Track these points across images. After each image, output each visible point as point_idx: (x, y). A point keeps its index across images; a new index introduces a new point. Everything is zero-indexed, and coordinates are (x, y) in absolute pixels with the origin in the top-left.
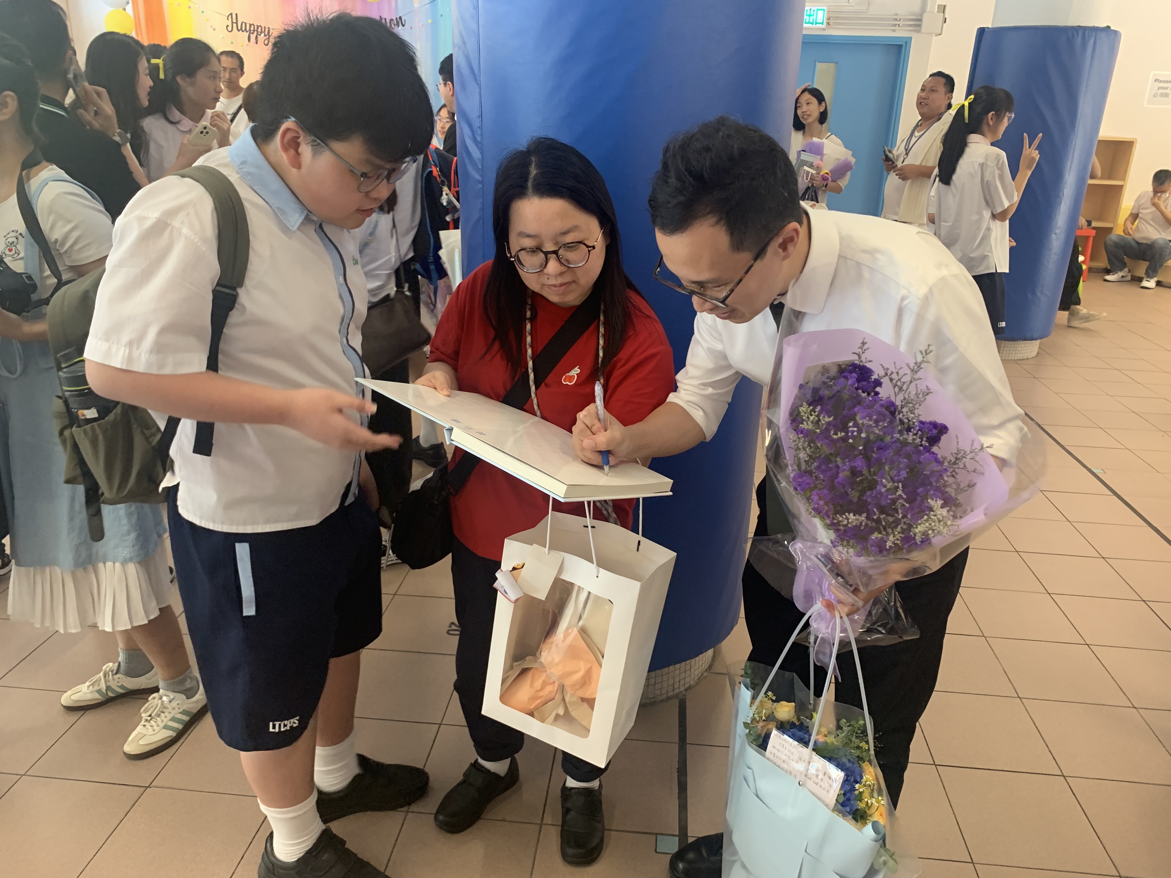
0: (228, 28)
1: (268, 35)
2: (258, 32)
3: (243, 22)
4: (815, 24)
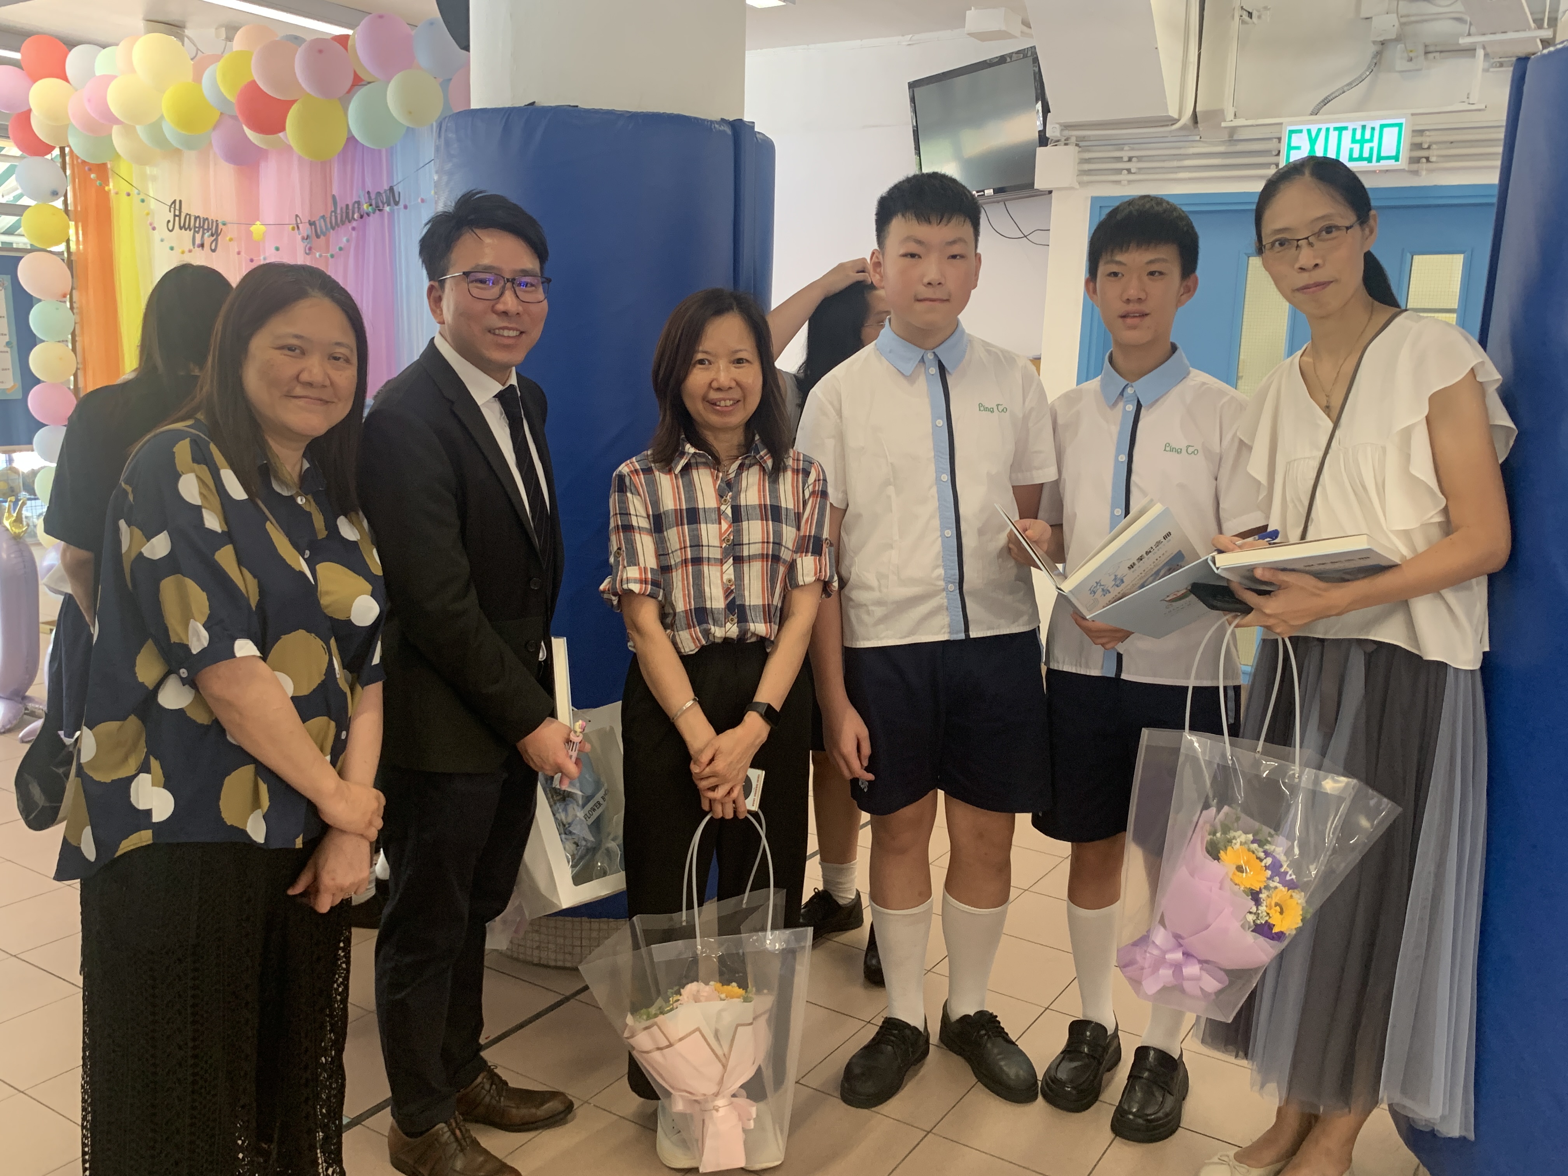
0: (170, 224)
1: (216, 234)
2: (204, 229)
3: (187, 214)
4: (1378, 161)
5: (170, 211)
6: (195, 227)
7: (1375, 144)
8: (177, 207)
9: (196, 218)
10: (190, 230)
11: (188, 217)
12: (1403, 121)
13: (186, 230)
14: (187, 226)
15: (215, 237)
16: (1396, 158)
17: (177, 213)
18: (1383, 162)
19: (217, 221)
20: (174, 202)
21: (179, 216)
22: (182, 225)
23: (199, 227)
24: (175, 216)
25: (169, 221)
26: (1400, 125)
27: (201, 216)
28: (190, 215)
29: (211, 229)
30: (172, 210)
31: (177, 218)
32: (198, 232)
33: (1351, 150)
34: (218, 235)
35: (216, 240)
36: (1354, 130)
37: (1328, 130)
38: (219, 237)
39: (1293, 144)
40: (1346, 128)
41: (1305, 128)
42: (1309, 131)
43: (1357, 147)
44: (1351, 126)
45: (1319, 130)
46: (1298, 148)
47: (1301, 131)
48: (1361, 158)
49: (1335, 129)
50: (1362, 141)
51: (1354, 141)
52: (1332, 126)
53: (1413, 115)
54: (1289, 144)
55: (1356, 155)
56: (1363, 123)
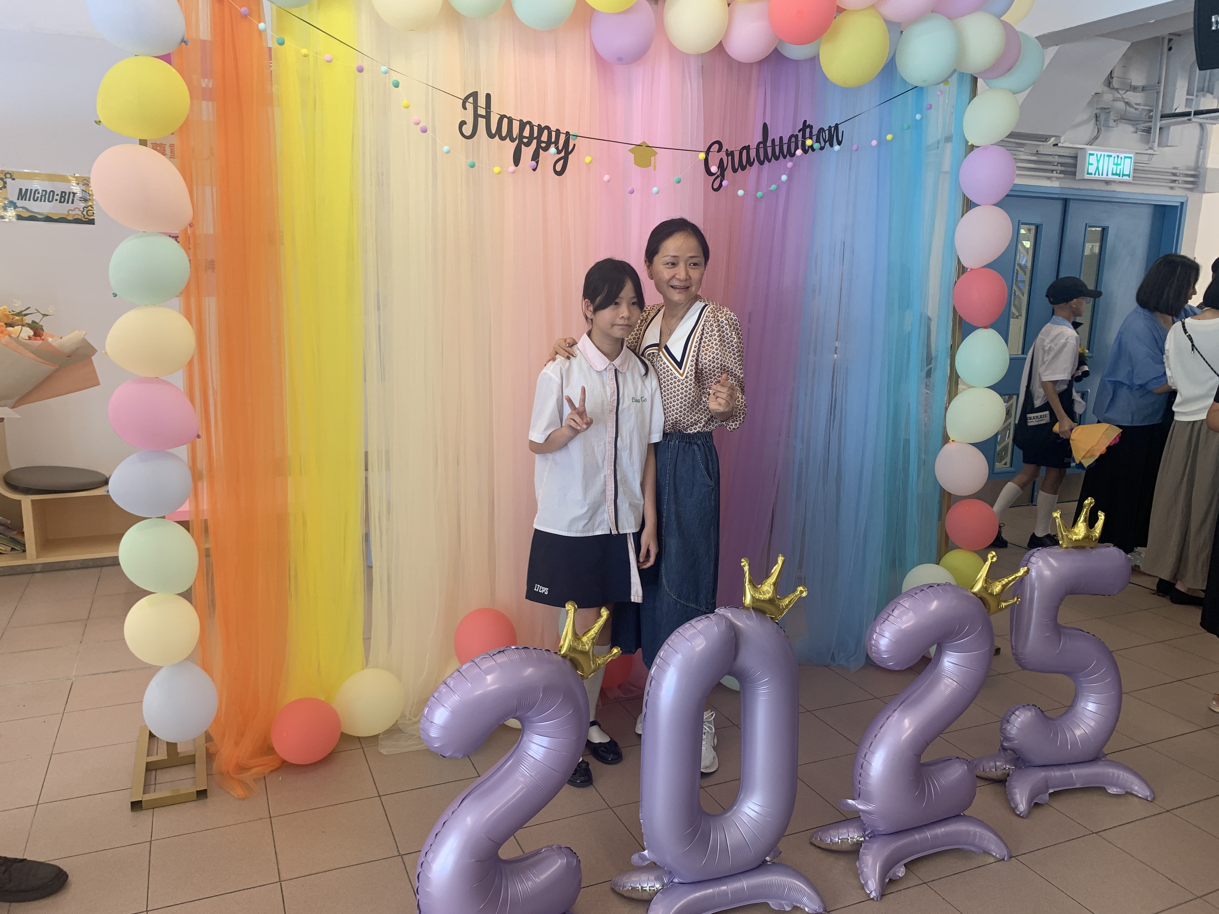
0: (464, 128)
1: (566, 151)
2: (539, 142)
3: (502, 117)
4: (1122, 177)
5: (464, 108)
6: (521, 135)
7: (1121, 167)
8: (482, 102)
9: (522, 125)
10: (513, 140)
11: (505, 121)
12: (1132, 156)
13: (502, 139)
14: (504, 132)
15: (563, 154)
16: (1129, 176)
17: (481, 112)
18: (1125, 177)
19: (567, 134)
20: (475, 95)
21: (488, 117)
22: (494, 130)
23: (531, 138)
24: (476, 116)
25: (463, 123)
26: (1131, 158)
27: (536, 123)
28: (510, 120)
29: (556, 143)
30: (470, 106)
31: (482, 122)
32: (528, 145)
33: (1113, 168)
34: (568, 153)
35: (566, 159)
36: (1114, 157)
37: (1104, 155)
38: (570, 156)
39: (1090, 162)
40: (1111, 156)
41: (1095, 153)
42: (1097, 155)
43: (1115, 167)
44: (1113, 155)
45: (1101, 155)
46: (1092, 164)
47: (1093, 155)
48: (1116, 174)
49: (1108, 156)
50: (1117, 164)
51: (1114, 164)
52: (1107, 153)
53: (1136, 153)
54: (1089, 162)
55: (1114, 172)
56: (1118, 154)
